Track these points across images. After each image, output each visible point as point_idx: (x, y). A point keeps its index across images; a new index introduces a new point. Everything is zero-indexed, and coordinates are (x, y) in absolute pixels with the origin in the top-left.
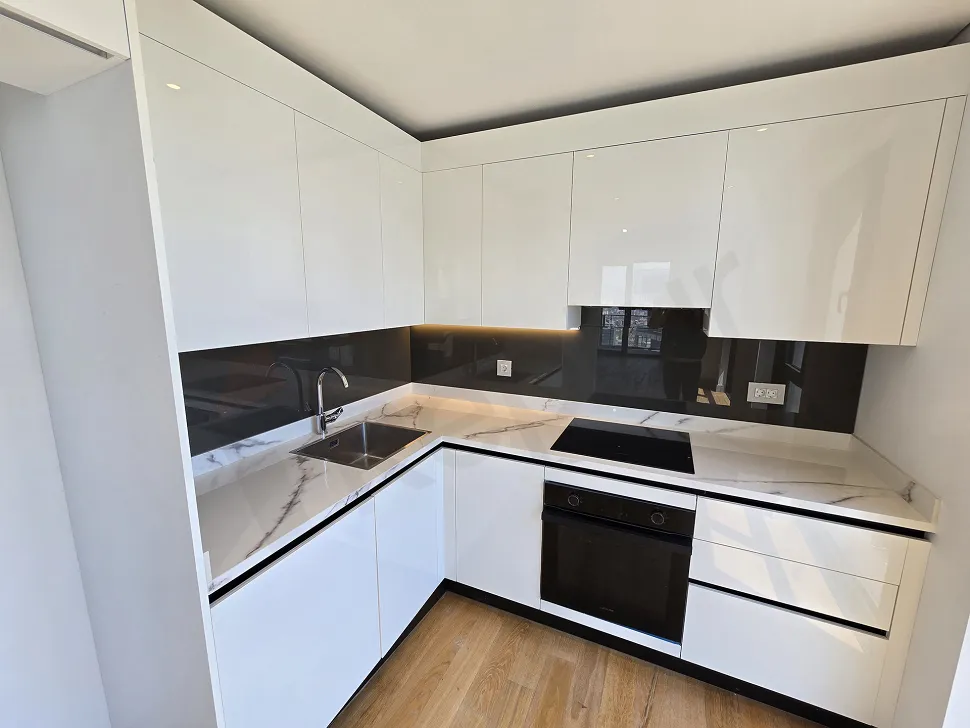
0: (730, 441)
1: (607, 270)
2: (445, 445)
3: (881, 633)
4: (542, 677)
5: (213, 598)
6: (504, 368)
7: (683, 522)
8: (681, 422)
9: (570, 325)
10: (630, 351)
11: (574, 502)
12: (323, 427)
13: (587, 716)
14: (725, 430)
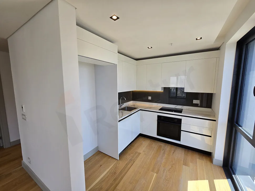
0: (190, 110)
1: (171, 78)
2: (140, 110)
3: (211, 137)
4: (157, 146)
5: (119, 121)
6: (150, 98)
7: (180, 120)
8: (182, 107)
9: (162, 90)
10: (177, 97)
11: (162, 118)
12: (121, 107)
13: (165, 151)
14: (190, 108)
